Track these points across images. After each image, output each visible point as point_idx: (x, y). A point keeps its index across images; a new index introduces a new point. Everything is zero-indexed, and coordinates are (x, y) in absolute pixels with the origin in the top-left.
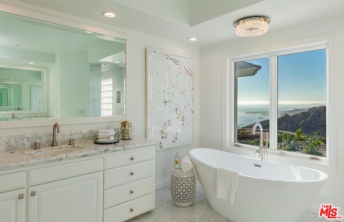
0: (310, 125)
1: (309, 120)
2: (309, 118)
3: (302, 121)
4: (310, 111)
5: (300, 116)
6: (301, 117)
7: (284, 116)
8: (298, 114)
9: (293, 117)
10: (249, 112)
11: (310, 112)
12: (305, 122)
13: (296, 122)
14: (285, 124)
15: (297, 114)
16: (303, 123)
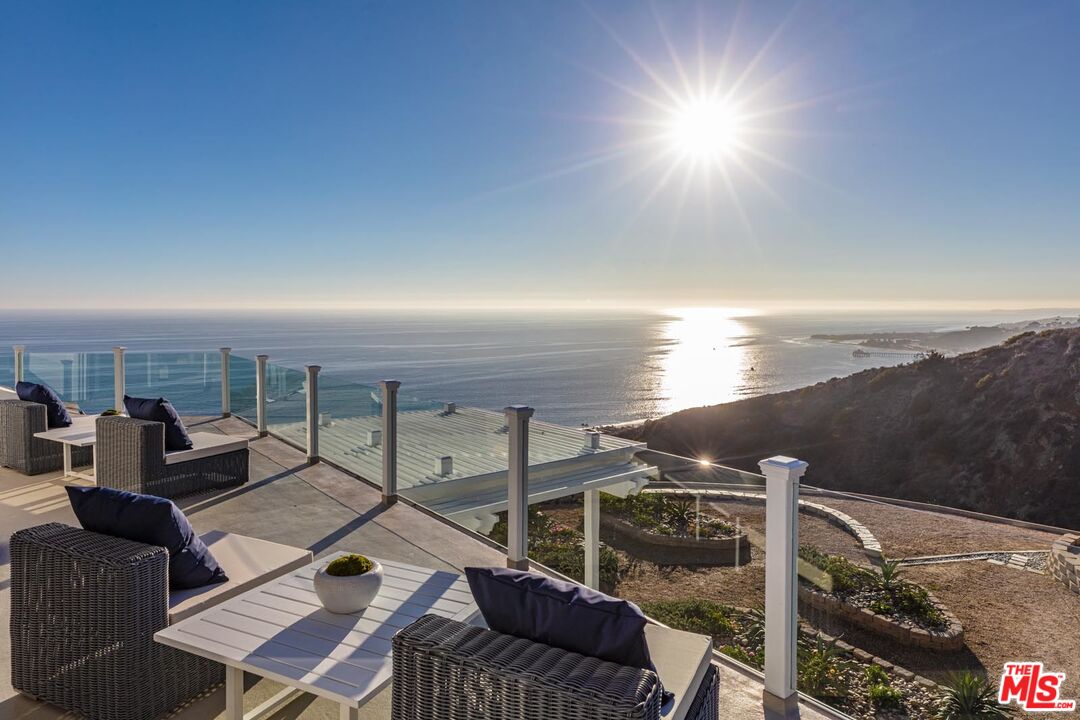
0: (1011, 389)
1: (1006, 374)
2: (1006, 367)
3: (983, 375)
4: (1012, 345)
5: (978, 361)
6: (981, 363)
7: (927, 357)
8: (974, 353)
9: (955, 363)
10: (824, 337)
11: (1011, 348)
12: (995, 378)
13: (966, 379)
14: (929, 383)
15: (971, 354)
16: (989, 381)
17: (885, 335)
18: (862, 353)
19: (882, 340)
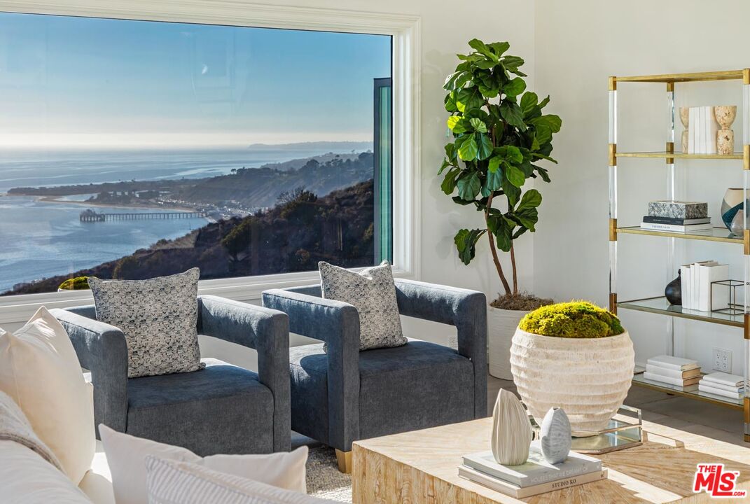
17: (122, 186)
18: (94, 215)
19: (119, 194)
